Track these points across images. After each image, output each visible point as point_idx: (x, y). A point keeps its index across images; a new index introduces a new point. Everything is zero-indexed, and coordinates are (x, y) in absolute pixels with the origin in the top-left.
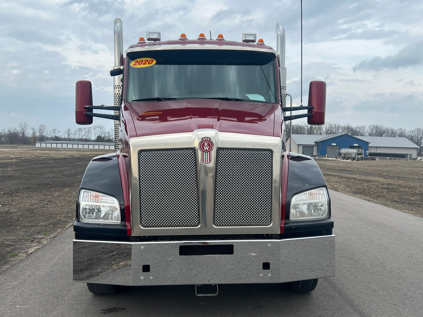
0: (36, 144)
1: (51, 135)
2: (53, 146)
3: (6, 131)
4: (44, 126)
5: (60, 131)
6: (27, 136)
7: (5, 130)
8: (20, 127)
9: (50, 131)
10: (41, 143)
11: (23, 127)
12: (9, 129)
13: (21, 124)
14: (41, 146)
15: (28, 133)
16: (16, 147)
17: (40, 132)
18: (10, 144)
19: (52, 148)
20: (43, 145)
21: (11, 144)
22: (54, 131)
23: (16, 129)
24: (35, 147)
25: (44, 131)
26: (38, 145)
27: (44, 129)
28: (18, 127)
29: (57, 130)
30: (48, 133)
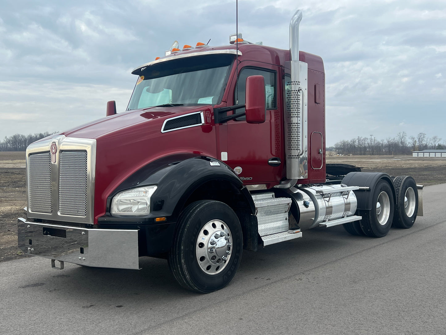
0: (413, 153)
1: (431, 143)
2: (425, 156)
3: (385, 142)
4: (424, 134)
5: (441, 139)
6: (408, 146)
7: (383, 140)
8: (398, 137)
9: (430, 139)
10: (418, 153)
11: (402, 136)
12: (388, 139)
13: (400, 134)
14: (418, 156)
15: (409, 143)
16: (393, 157)
17: (419, 141)
18: (388, 154)
19: (430, 158)
20: (421, 155)
21: (390, 155)
22: (434, 139)
23: (394, 139)
24: (412, 157)
25: (423, 140)
26: (415, 155)
27: (424, 137)
28: (396, 137)
29: (437, 138)
30: (428, 141)
